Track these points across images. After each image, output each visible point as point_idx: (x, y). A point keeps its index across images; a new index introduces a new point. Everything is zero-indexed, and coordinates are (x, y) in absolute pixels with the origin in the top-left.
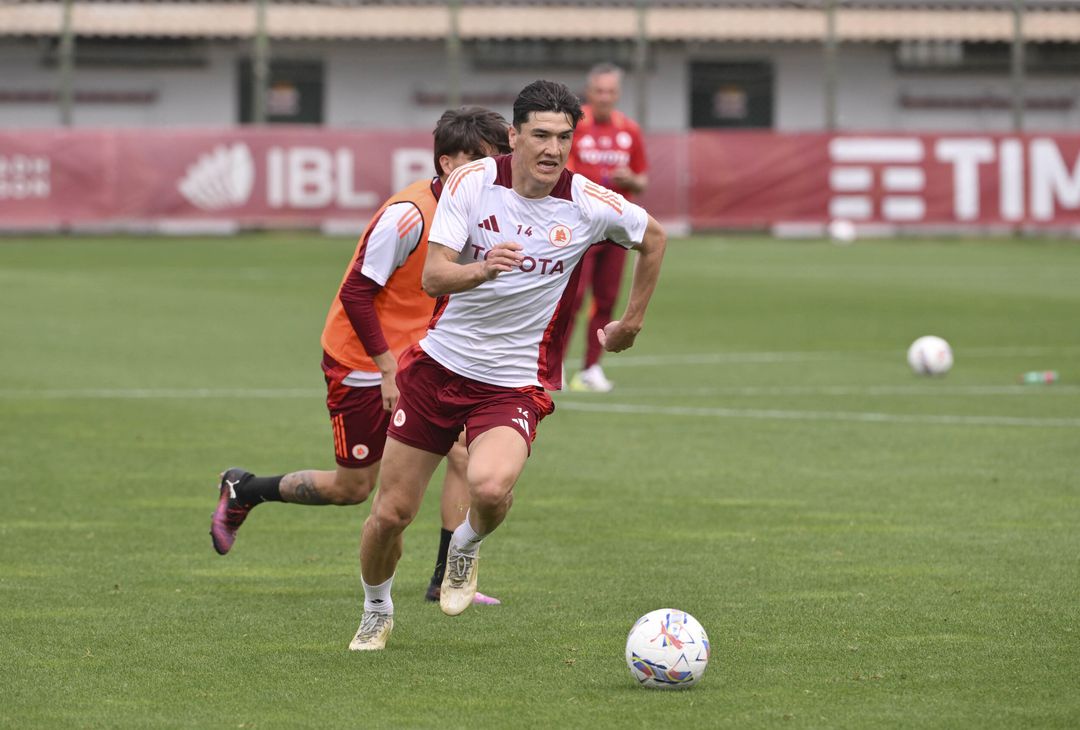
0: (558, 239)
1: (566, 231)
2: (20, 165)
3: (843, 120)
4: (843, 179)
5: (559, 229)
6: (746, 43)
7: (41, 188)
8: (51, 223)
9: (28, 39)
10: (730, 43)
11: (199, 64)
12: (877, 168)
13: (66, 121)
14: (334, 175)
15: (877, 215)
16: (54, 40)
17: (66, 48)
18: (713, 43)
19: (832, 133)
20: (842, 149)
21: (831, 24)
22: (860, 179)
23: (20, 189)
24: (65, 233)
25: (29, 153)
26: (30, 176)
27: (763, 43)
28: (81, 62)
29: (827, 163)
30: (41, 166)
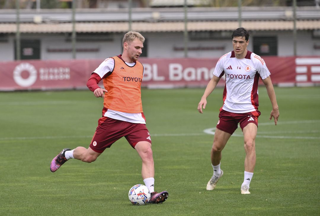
0: (247, 69)
1: (249, 67)
2: (61, 70)
3: (298, 53)
4: (299, 70)
5: (248, 67)
6: (270, 31)
7: (67, 77)
8: (70, 86)
9: (62, 34)
10: (265, 31)
11: (111, 40)
12: (309, 67)
13: (74, 57)
14: (152, 72)
15: (309, 80)
16: (70, 34)
17: (74, 36)
18: (260, 31)
19: (296, 57)
20: (299, 61)
21: (295, 25)
22: (304, 70)
23: (61, 77)
24: (75, 89)
25: (64, 67)
26: (64, 73)
27: (274, 31)
28: (78, 40)
29: (295, 65)
30: (67, 70)
